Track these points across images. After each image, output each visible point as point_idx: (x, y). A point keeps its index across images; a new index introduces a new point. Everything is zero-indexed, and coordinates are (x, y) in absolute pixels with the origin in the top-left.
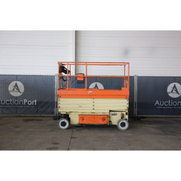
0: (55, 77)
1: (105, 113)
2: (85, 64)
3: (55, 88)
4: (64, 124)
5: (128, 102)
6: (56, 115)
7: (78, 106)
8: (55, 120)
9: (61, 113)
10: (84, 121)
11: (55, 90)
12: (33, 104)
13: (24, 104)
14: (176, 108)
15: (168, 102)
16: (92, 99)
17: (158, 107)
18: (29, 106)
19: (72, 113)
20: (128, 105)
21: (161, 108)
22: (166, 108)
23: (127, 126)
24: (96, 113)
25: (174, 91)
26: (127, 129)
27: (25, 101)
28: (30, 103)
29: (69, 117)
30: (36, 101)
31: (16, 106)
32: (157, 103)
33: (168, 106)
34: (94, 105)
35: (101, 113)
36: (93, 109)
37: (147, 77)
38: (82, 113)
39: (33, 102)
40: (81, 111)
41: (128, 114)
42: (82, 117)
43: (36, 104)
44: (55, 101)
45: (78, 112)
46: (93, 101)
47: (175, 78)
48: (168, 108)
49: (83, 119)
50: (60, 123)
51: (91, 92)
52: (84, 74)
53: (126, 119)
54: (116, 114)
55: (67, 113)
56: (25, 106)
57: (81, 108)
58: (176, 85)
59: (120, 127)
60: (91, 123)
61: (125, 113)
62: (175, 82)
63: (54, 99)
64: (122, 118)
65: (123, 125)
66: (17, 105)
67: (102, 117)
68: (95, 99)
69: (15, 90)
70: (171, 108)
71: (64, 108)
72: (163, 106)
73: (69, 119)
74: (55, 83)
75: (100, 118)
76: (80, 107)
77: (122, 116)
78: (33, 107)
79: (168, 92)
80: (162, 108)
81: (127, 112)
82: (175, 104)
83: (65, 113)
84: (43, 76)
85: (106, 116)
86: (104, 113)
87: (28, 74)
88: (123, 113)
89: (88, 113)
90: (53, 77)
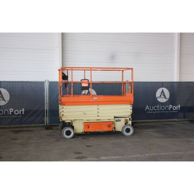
0: (45, 83)
1: (110, 120)
2: (90, 69)
3: (44, 96)
4: (68, 133)
5: (132, 107)
6: (47, 124)
7: (82, 113)
10: (90, 128)
11: (44, 97)
12: (20, 114)
13: (10, 114)
14: (164, 112)
15: (157, 106)
16: (97, 106)
17: (148, 112)
18: (15, 116)
19: (76, 121)
20: (132, 111)
21: (151, 113)
22: (155, 112)
24: (102, 120)
25: (162, 96)
27: (12, 110)
28: (17, 112)
29: (73, 125)
32: (147, 108)
33: (157, 110)
34: (98, 112)
35: (106, 119)
36: (98, 116)
37: (138, 82)
39: (20, 111)
40: (86, 119)
41: (131, 119)
42: (87, 124)
44: (45, 109)
45: (82, 120)
46: (97, 108)
47: (162, 83)
48: (157, 112)
49: (88, 127)
50: (65, 132)
51: (96, 98)
52: (88, 80)
55: (71, 121)
56: (11, 116)
57: (85, 116)
58: (163, 90)
59: (125, 133)
60: (96, 130)
62: (162, 87)
63: (44, 108)
64: (126, 124)
66: (2, 115)
67: (108, 123)
68: (100, 106)
70: (159, 112)
71: (67, 117)
73: (73, 127)
74: (44, 90)
75: (106, 125)
76: (85, 114)
77: (126, 122)
79: (157, 97)
80: (152, 112)
81: (130, 117)
82: (163, 108)
84: (31, 82)
88: (126, 118)
89: (93, 120)
90: (42, 83)
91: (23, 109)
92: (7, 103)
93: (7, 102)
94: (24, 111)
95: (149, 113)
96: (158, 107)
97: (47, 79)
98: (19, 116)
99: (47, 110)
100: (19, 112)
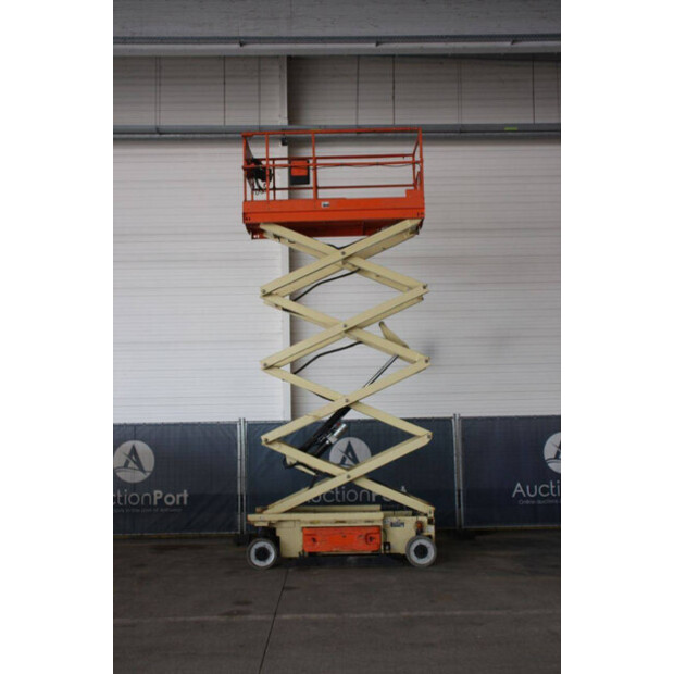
0: (238, 427)
1: (372, 521)
3: (237, 458)
4: (263, 554)
6: (242, 531)
8: (239, 544)
9: (257, 525)
10: (318, 544)
11: (237, 462)
12: (178, 503)
13: (155, 503)
15: (549, 484)
17: (521, 502)
18: (166, 510)
19: (284, 525)
21: (530, 505)
22: (544, 502)
23: (432, 554)
24: (350, 521)
26: (434, 563)
27: (158, 495)
28: (170, 499)
29: (278, 534)
30: (185, 494)
31: (133, 510)
32: (519, 489)
33: (550, 497)
35: (360, 521)
38: (312, 522)
39: (179, 496)
40: (308, 517)
41: (434, 521)
42: (311, 533)
43: (185, 502)
44: (239, 492)
45: (299, 520)
49: (314, 540)
50: (253, 552)
53: (430, 537)
54: (403, 524)
55: (270, 523)
56: (156, 510)
59: (414, 558)
60: (335, 549)
61: (425, 519)
63: (236, 489)
64: (417, 533)
65: (422, 551)
66: (135, 507)
67: (365, 532)
69: (131, 465)
70: (556, 502)
72: (535, 499)
73: (276, 541)
74: (236, 445)
75: (360, 536)
77: (419, 527)
78: (180, 510)
79: (546, 457)
80: (533, 502)
83: (266, 524)
85: (376, 530)
86: (369, 521)
87: (166, 421)
88: (420, 518)
89: (326, 522)
90: (231, 427)
91: (185, 492)
92: (150, 477)
93: (148, 474)
94: (188, 498)
95: (525, 505)
96: (552, 487)
97: (242, 416)
98: (174, 510)
99: (242, 496)
100: (176, 500)
